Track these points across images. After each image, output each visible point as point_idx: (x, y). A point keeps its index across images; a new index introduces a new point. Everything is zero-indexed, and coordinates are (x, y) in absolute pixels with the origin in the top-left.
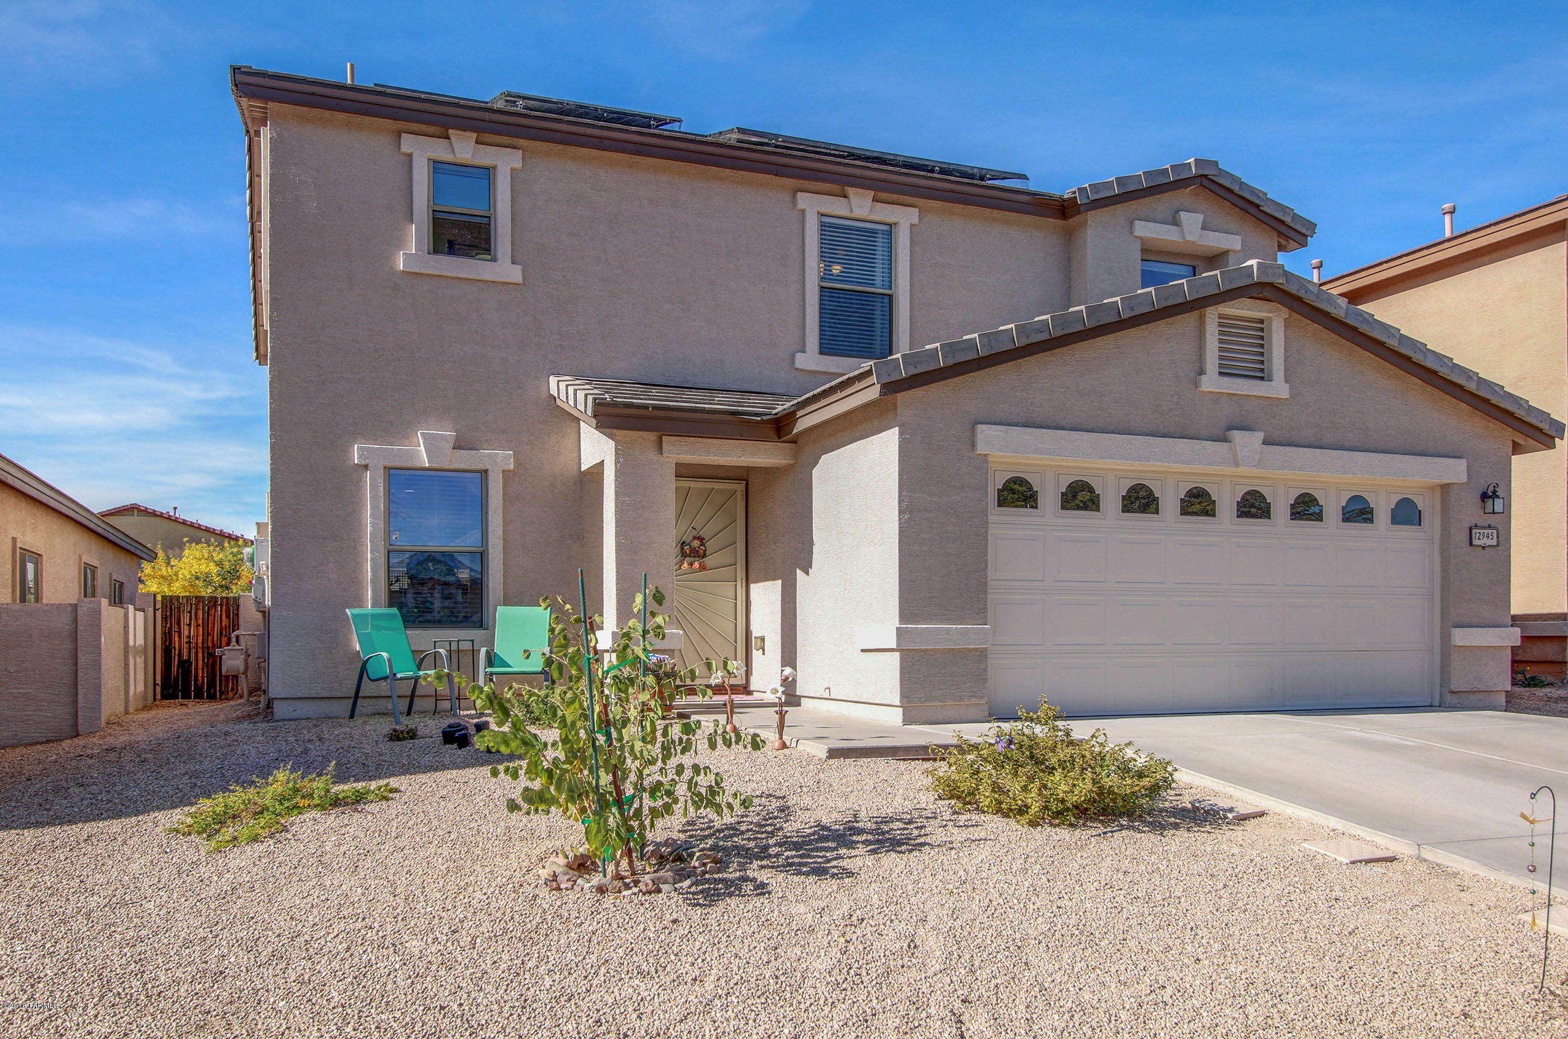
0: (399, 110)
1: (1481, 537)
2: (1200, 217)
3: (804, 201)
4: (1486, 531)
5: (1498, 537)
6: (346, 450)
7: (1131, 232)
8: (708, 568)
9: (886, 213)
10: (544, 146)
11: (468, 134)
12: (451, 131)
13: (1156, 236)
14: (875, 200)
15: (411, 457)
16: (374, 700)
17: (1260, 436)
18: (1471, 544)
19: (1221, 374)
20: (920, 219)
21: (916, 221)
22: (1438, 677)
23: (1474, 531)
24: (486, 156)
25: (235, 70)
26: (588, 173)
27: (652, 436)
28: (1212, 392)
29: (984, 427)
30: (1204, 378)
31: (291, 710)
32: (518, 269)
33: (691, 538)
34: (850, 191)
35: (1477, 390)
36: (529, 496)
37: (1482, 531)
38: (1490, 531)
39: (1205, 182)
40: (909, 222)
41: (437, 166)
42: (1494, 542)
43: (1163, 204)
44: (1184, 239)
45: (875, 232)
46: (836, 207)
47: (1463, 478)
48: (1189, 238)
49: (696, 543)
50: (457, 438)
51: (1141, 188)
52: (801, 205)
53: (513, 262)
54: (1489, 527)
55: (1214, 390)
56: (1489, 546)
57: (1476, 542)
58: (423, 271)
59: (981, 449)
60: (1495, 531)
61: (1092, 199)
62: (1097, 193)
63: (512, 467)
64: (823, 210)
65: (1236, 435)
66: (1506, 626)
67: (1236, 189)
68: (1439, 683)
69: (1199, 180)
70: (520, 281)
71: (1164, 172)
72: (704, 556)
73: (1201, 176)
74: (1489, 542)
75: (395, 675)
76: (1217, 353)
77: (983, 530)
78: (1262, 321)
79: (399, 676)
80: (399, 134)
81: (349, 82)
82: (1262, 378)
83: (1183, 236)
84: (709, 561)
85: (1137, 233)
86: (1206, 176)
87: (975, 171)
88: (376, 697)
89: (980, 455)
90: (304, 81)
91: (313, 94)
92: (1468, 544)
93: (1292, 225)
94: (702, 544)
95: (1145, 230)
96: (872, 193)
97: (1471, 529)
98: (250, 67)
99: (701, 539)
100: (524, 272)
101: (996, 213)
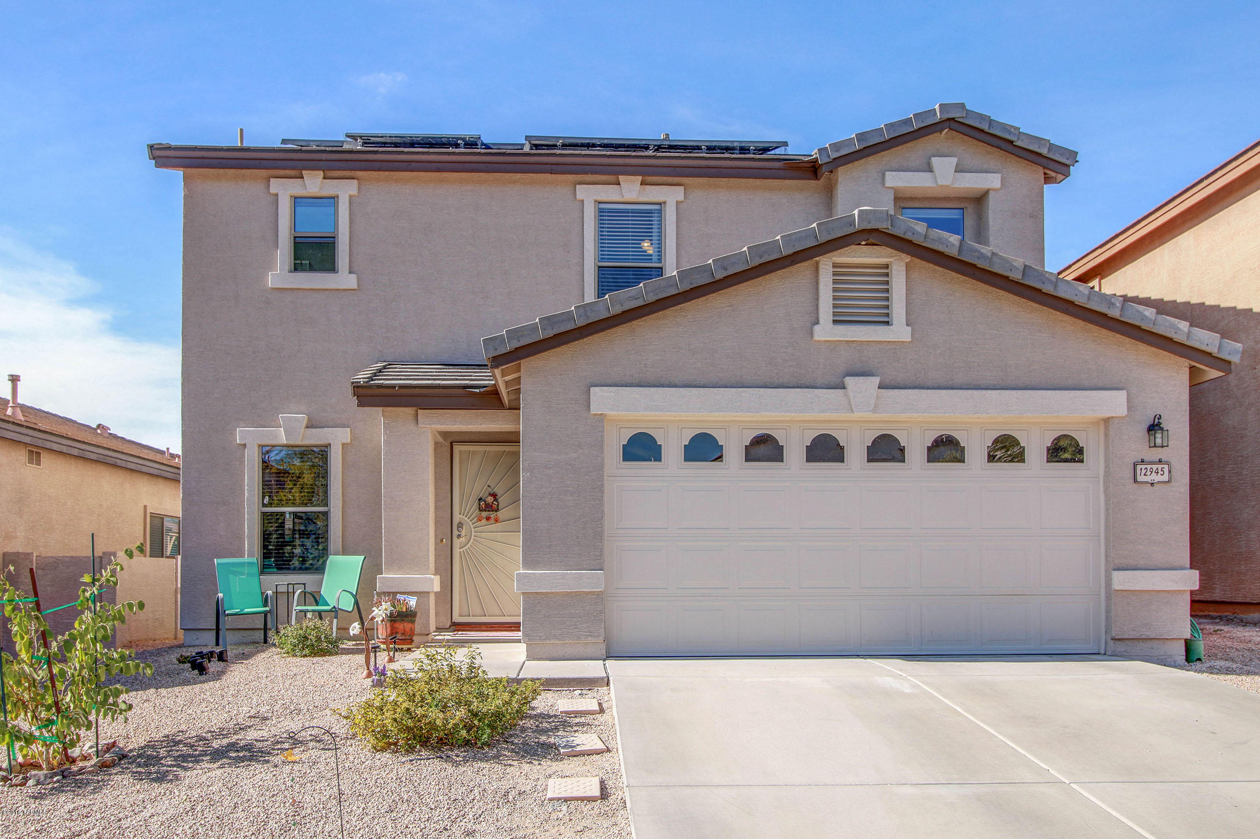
0: (261, 161)
1: (1148, 473)
2: (954, 160)
3: (582, 192)
4: (1155, 467)
5: (1170, 472)
6: (233, 434)
7: (883, 183)
8: (501, 519)
9: (654, 194)
10: (374, 174)
11: (316, 172)
12: (304, 172)
13: (907, 185)
14: (643, 183)
15: (276, 436)
16: (251, 632)
17: (876, 381)
18: (1135, 481)
19: (835, 322)
20: (685, 197)
21: (681, 197)
22: (1103, 623)
23: (1139, 467)
24: (331, 188)
25: (151, 147)
26: (408, 191)
27: (410, 411)
28: (828, 341)
29: (597, 389)
30: (817, 328)
31: (195, 638)
32: (353, 277)
33: (487, 494)
34: (621, 178)
35: (1120, 315)
36: (363, 464)
37: (1149, 467)
38: (1160, 467)
39: (953, 125)
40: (675, 200)
41: (296, 200)
42: (1165, 478)
43: (914, 152)
44: (937, 184)
45: (650, 212)
46: (608, 193)
47: (1122, 411)
48: (942, 182)
49: (490, 499)
50: (309, 420)
51: (882, 140)
52: (579, 196)
53: (350, 272)
54: (1160, 461)
55: (829, 339)
56: (1158, 482)
57: (1140, 478)
58: (285, 286)
59: (595, 409)
60: (1166, 467)
61: (832, 157)
62: (837, 151)
63: (349, 441)
64: (599, 199)
65: (849, 381)
66: (1182, 568)
67: (985, 127)
68: (1104, 631)
69: (947, 124)
70: (355, 287)
71: (908, 121)
72: (497, 510)
73: (949, 119)
74: (1155, 477)
75: (225, 611)
76: (831, 302)
77: (599, 483)
78: (887, 266)
79: (227, 612)
80: (268, 179)
81: (239, 145)
82: (887, 323)
83: (936, 181)
84: (500, 514)
85: (887, 185)
86: (953, 119)
87: (735, 144)
88: (252, 629)
89: (596, 414)
90: (195, 149)
91: (203, 158)
92: (1133, 480)
93: (1050, 156)
94: (496, 500)
95: (897, 180)
96: (640, 178)
97: (1135, 465)
98: (161, 144)
99: (494, 495)
100: (359, 279)
101: (758, 182)
